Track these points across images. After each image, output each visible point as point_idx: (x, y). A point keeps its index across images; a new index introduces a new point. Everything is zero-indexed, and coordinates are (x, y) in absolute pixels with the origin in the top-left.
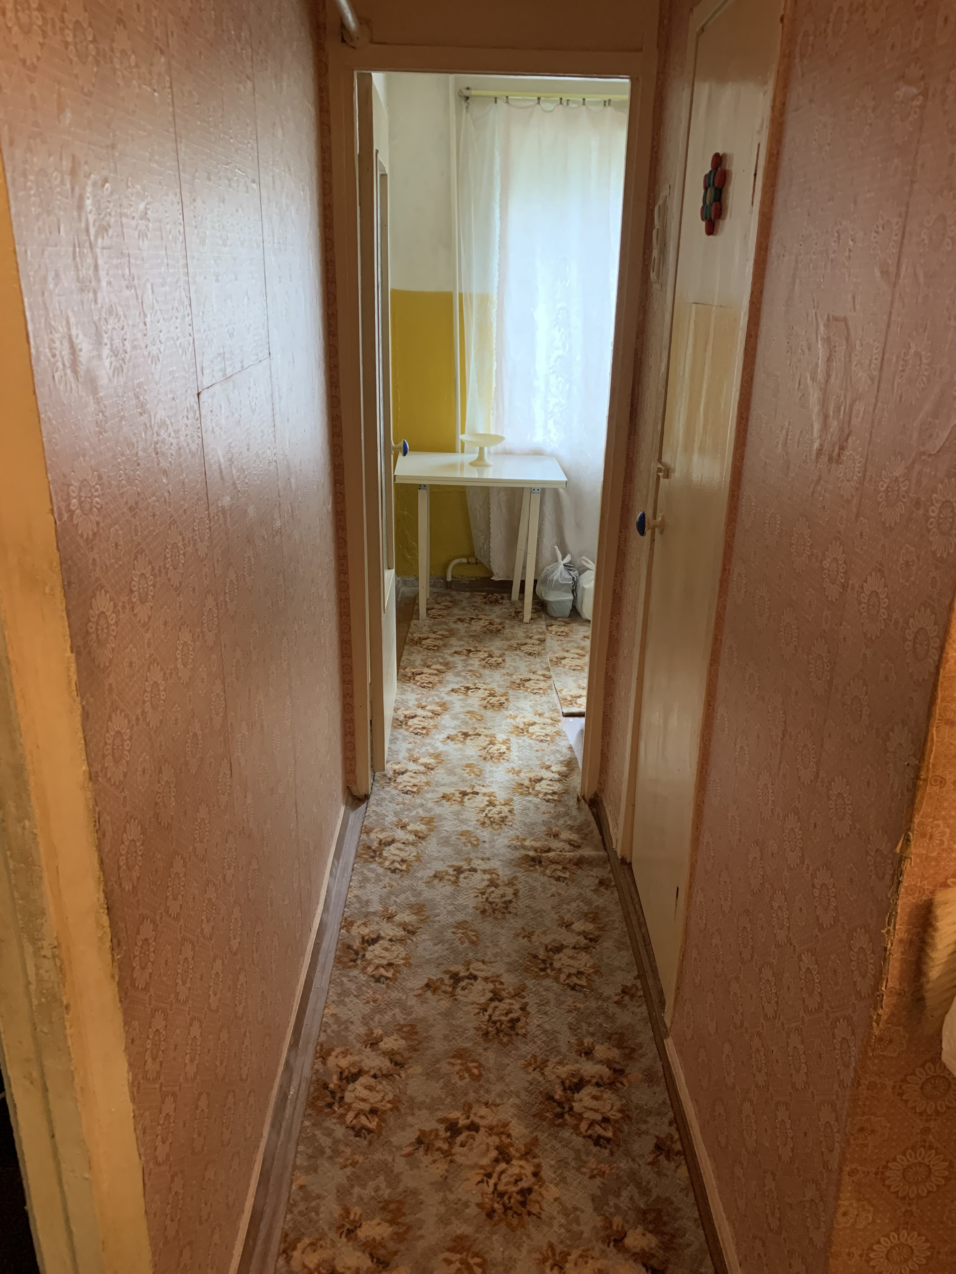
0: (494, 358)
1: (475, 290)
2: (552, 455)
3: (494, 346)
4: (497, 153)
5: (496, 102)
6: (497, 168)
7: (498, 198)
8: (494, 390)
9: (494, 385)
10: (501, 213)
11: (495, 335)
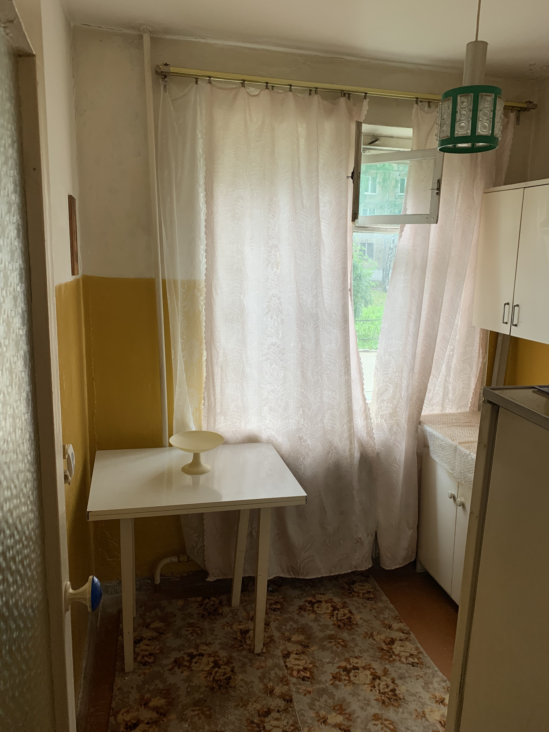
0: (204, 347)
1: (180, 276)
2: (270, 442)
3: (204, 335)
4: (199, 135)
5: (197, 82)
6: (200, 150)
7: (201, 181)
8: (204, 380)
9: (205, 374)
10: (206, 196)
11: (204, 324)
